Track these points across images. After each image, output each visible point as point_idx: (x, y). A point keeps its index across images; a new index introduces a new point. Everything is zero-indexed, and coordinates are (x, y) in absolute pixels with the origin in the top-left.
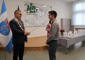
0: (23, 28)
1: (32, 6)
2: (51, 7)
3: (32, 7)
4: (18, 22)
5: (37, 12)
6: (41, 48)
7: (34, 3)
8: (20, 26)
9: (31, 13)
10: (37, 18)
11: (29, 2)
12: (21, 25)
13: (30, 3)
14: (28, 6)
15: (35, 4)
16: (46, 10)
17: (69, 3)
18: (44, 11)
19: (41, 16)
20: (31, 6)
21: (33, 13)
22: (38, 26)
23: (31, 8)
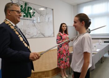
0: (25, 42)
1: (27, 7)
2: (53, 10)
3: (27, 9)
4: (15, 30)
5: (34, 16)
6: (50, 73)
7: (29, 3)
8: (21, 39)
9: (26, 18)
10: (34, 25)
11: (22, 1)
12: (21, 36)
13: (24, 2)
14: (22, 6)
15: (31, 3)
16: (46, 14)
17: (74, 6)
18: (44, 14)
19: (40, 23)
20: (25, 7)
21: (29, 18)
22: (37, 36)
23: (25, 10)
